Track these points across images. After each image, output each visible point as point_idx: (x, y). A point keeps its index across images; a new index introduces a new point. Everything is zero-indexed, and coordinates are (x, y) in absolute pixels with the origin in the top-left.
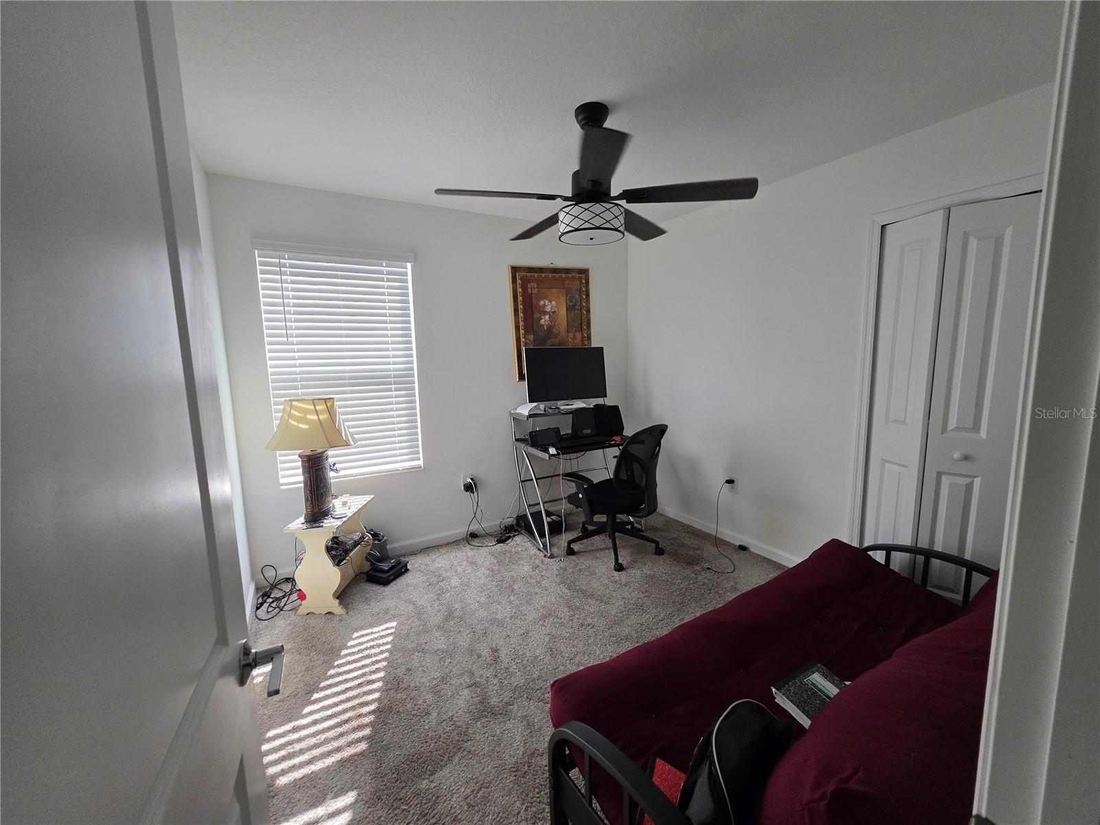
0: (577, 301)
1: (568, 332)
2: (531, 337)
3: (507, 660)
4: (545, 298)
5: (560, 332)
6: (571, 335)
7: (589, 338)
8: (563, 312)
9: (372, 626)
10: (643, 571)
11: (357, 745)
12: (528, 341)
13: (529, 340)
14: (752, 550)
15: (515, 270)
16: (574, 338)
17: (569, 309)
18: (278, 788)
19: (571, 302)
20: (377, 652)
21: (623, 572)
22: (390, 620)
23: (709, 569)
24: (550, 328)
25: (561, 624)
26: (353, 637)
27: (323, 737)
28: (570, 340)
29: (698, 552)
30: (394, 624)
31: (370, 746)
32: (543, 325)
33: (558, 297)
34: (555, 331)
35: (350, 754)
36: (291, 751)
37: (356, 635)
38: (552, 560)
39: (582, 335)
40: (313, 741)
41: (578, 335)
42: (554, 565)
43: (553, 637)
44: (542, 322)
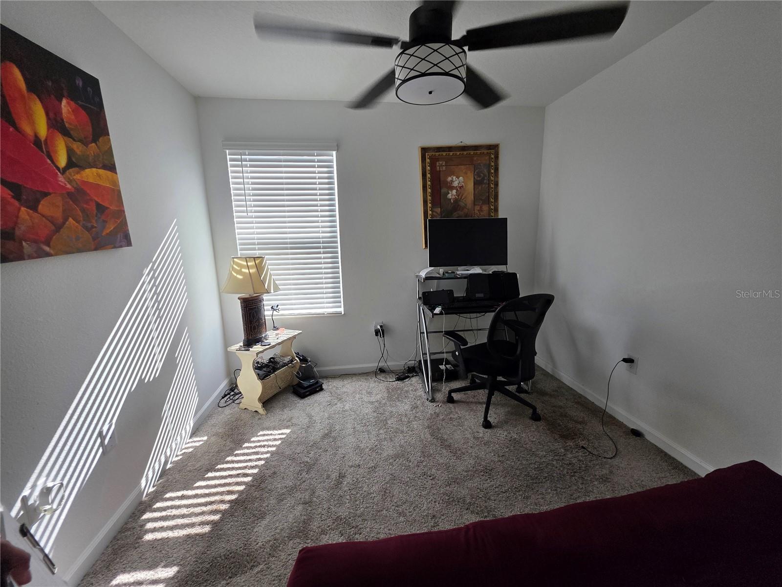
0: (485, 176)
1: (474, 205)
2: (438, 210)
3: (346, 489)
4: (452, 173)
5: (466, 205)
6: (477, 208)
7: (496, 210)
8: (470, 186)
9: (274, 429)
10: (510, 433)
11: (205, 526)
12: (434, 214)
13: (436, 212)
14: (647, 438)
15: (424, 150)
16: (481, 210)
17: (476, 183)
18: (143, 542)
19: (480, 176)
20: (265, 451)
21: (489, 431)
22: (287, 427)
23: (583, 447)
24: (456, 201)
25: (408, 468)
26: (259, 434)
27: (192, 510)
28: (476, 212)
29: (579, 426)
30: (288, 431)
31: (211, 531)
32: (450, 199)
33: (466, 173)
34: (462, 204)
35: (196, 532)
36: (169, 514)
37: (261, 433)
38: (431, 404)
39: (489, 207)
40: (184, 511)
41: (485, 208)
42: (431, 408)
43: (394, 478)
44: (449, 196)
